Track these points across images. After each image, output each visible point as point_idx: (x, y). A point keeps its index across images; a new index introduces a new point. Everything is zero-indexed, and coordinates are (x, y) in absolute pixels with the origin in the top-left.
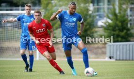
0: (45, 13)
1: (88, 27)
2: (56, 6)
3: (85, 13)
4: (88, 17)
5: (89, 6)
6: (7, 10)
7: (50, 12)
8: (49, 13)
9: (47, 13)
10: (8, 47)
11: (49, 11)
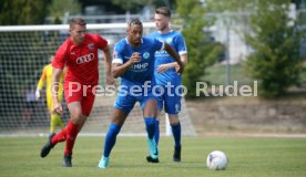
0: (184, 27)
1: (285, 58)
2: (209, 10)
3: (278, 25)
4: (285, 35)
5: (288, 9)
6: (99, 22)
7: (197, 24)
8: (193, 26)
9: (189, 26)
10: (102, 107)
11: (194, 21)
